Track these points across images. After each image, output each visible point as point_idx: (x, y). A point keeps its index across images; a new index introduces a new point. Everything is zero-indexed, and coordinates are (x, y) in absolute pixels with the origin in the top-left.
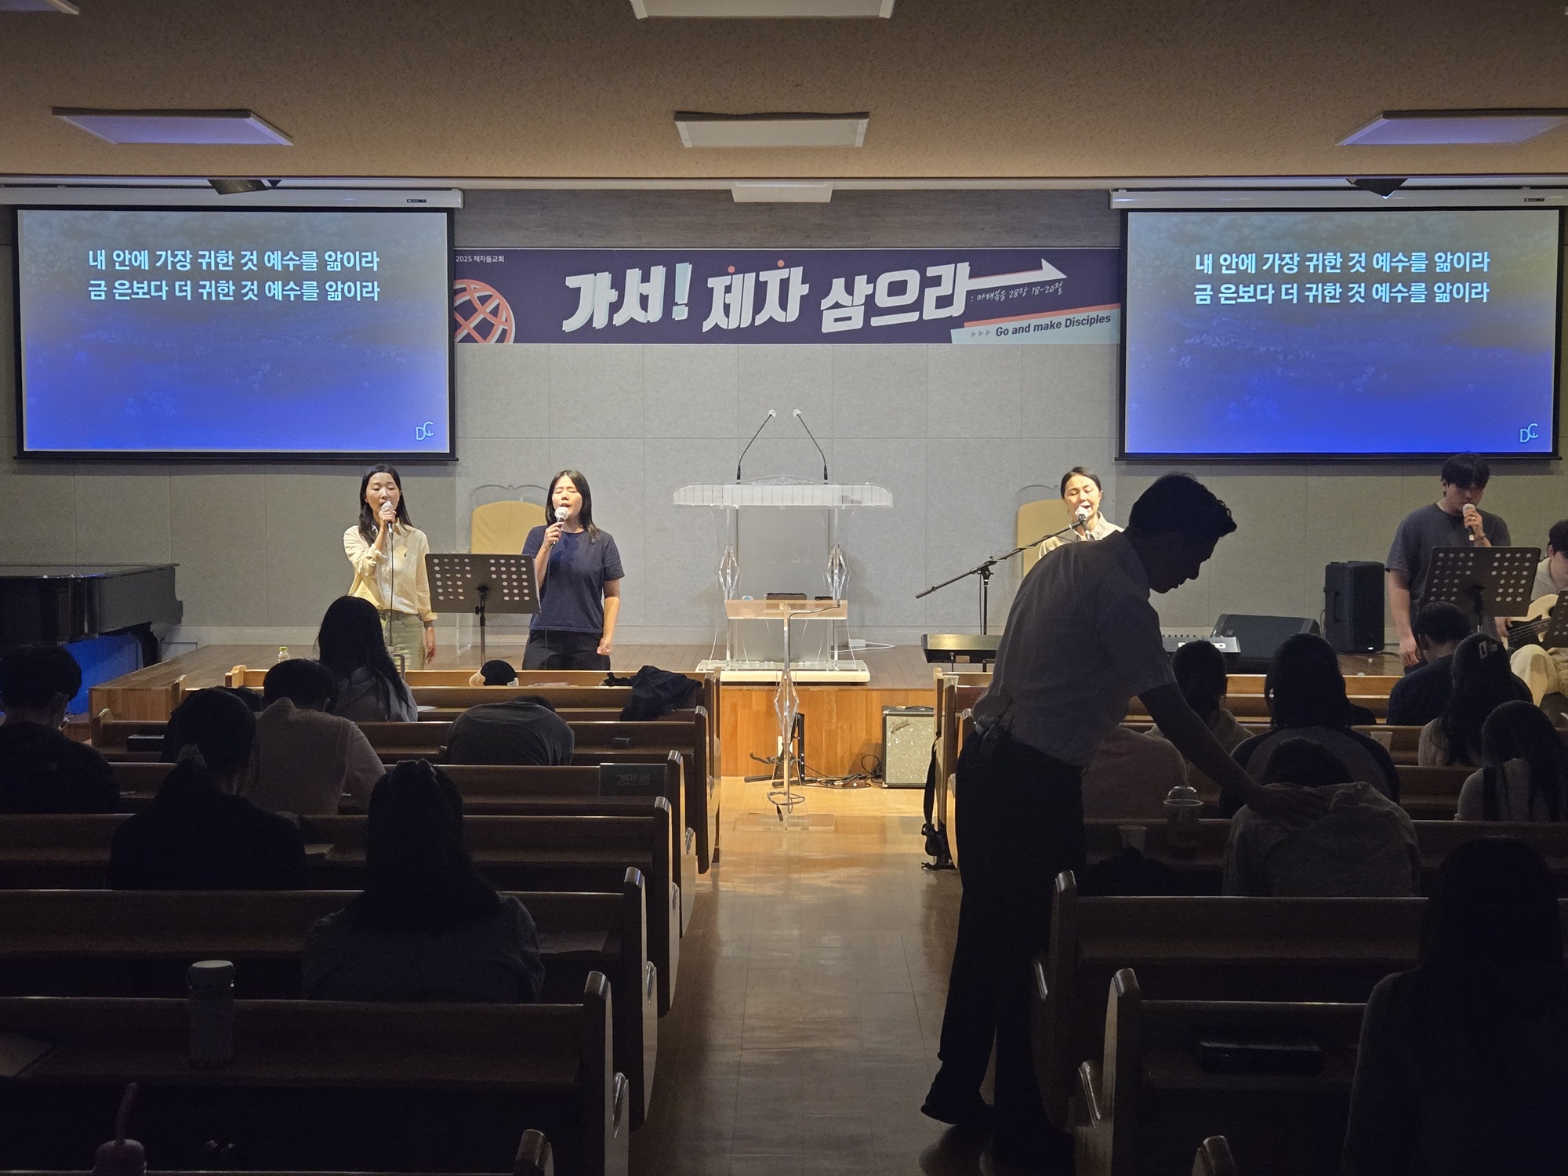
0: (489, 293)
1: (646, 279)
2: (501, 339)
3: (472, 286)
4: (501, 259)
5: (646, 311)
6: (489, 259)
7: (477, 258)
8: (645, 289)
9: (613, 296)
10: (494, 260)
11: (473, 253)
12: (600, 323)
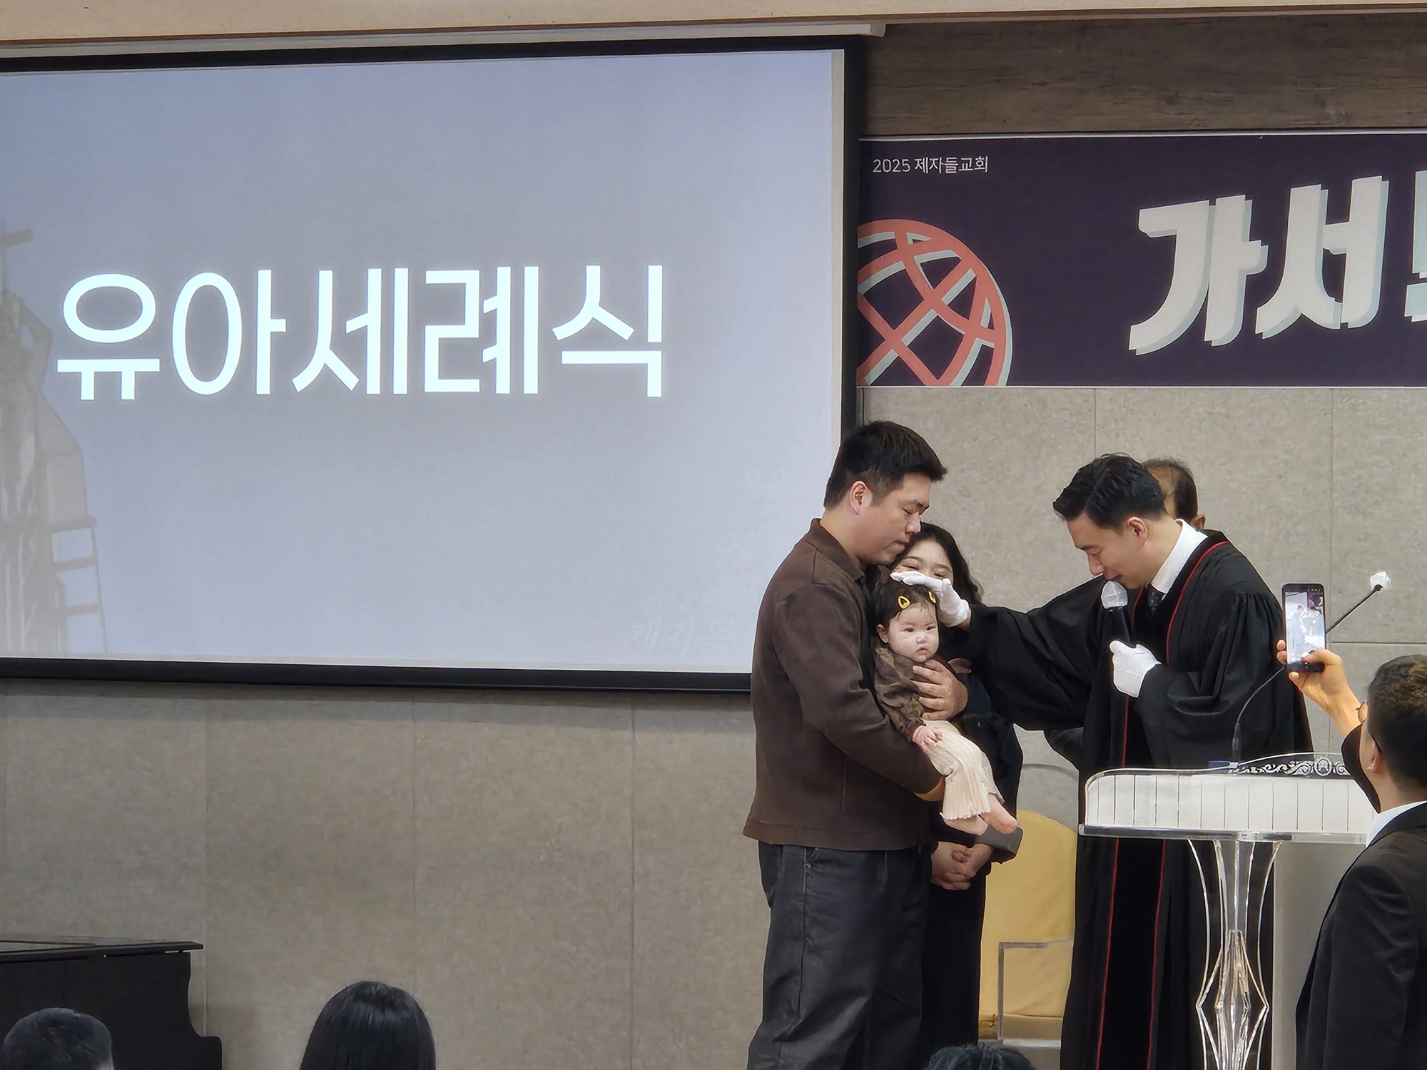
0: (949, 254)
1: (1338, 211)
2: (979, 374)
3: (911, 236)
4: (982, 164)
5: (1339, 298)
6: (951, 166)
7: (923, 164)
8: (1338, 238)
9: (1255, 257)
10: (965, 168)
11: (915, 150)
12: (1221, 330)
